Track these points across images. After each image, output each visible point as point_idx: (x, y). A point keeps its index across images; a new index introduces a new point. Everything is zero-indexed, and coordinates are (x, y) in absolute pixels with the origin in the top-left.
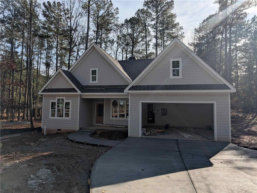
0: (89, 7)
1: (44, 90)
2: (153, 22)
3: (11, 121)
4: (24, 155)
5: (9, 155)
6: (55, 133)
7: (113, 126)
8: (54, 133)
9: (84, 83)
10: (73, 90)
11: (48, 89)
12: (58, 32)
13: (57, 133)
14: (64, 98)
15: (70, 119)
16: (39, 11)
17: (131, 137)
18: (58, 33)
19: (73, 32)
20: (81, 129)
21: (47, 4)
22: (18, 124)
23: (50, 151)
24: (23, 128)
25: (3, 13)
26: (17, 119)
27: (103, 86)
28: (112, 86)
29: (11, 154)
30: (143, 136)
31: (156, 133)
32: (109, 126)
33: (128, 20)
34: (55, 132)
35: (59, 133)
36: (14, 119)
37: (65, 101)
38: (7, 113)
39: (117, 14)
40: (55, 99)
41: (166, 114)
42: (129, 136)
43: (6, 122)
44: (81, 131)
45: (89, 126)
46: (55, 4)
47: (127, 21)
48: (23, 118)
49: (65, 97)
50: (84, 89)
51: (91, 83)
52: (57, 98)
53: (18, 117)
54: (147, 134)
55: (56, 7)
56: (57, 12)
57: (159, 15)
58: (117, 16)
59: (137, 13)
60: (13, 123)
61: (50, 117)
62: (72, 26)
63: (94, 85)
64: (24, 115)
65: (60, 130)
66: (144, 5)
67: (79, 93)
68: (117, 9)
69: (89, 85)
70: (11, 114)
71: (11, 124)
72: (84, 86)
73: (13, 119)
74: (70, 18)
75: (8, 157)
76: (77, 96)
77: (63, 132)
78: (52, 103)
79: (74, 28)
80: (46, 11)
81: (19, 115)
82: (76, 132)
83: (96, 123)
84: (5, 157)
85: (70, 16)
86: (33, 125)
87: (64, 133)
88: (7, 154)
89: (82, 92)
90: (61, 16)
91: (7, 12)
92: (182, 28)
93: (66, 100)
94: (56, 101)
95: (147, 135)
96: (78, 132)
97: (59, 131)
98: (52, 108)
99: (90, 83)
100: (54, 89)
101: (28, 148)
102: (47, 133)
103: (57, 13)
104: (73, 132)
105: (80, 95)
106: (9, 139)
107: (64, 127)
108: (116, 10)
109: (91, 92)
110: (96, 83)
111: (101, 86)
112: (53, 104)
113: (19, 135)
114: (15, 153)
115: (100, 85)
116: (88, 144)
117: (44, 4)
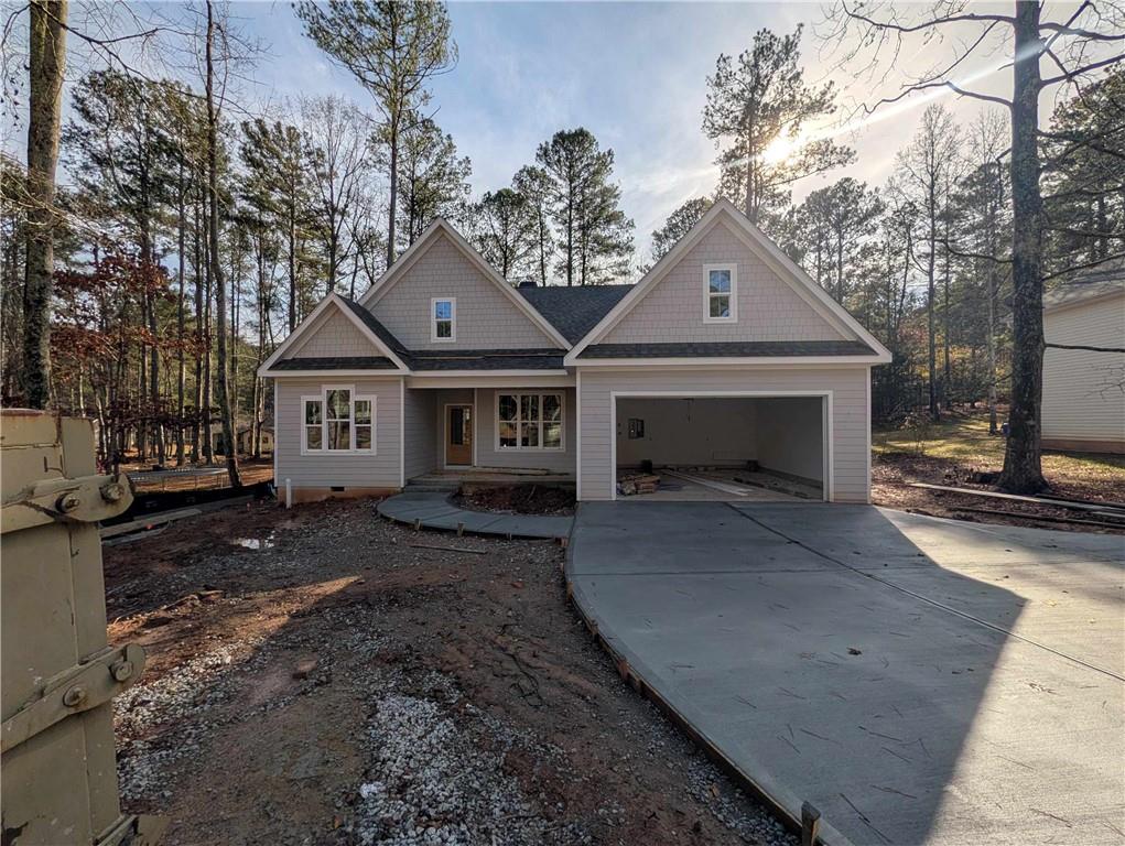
0: (394, 135)
1: (280, 363)
2: (560, 206)
3: (156, 469)
4: (240, 604)
5: (170, 615)
6: (326, 500)
7: (505, 470)
8: (319, 500)
9: (412, 345)
10: (385, 363)
11: (294, 359)
12: (293, 212)
13: (331, 500)
14: (351, 388)
15: (375, 454)
16: (233, 147)
17: (587, 503)
18: (292, 217)
19: (338, 218)
20: (409, 482)
21: (255, 128)
22: (180, 476)
23: (344, 573)
24: (199, 486)
25: (108, 137)
26: (174, 463)
27: (475, 353)
28: (504, 351)
29: (181, 604)
30: (622, 498)
31: (651, 488)
32: (495, 470)
33: (493, 194)
34: (324, 497)
35: (338, 501)
36: (166, 462)
37: (353, 398)
38: (139, 445)
39: (466, 174)
40: (320, 393)
41: (640, 434)
42: (578, 499)
43: (140, 471)
44: (414, 489)
45: (431, 473)
46: (280, 132)
47: (488, 200)
48: (194, 457)
49: (353, 386)
50: (416, 359)
51: (435, 342)
52: (326, 388)
53: (179, 456)
54: (629, 492)
55: (283, 140)
56: (286, 155)
57: (575, 188)
58: (467, 180)
59: (518, 180)
60: (163, 474)
61: (304, 450)
62: (335, 202)
63: (445, 349)
64: (195, 450)
65: (341, 489)
66: (538, 155)
67: (403, 369)
68: (467, 160)
69: (427, 348)
70: (153, 449)
71: (157, 476)
72: (414, 352)
73: (161, 462)
74: (330, 176)
75: (165, 621)
76: (395, 380)
77: (351, 496)
78: (309, 405)
79: (341, 205)
80: (253, 148)
81: (180, 450)
82: (398, 493)
83: (448, 464)
84: (151, 624)
85: (328, 171)
86: (237, 477)
87: (355, 499)
88: (157, 608)
89: (413, 368)
90: (301, 168)
91: (120, 133)
92: (631, 224)
93: (357, 393)
94: (323, 398)
95: (630, 494)
96: (403, 492)
97: (338, 494)
98: (308, 422)
99: (432, 341)
100: (314, 360)
101: (246, 567)
102: (296, 502)
103: (289, 159)
104: (387, 495)
105: (406, 377)
106: (160, 530)
107: (354, 481)
108: (463, 165)
109: (441, 368)
110: (451, 342)
111: (468, 351)
112: (313, 410)
113: (193, 511)
114: (201, 597)
115: (462, 348)
116: (467, 534)
117: (245, 124)
